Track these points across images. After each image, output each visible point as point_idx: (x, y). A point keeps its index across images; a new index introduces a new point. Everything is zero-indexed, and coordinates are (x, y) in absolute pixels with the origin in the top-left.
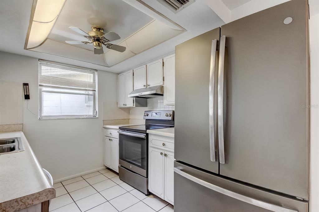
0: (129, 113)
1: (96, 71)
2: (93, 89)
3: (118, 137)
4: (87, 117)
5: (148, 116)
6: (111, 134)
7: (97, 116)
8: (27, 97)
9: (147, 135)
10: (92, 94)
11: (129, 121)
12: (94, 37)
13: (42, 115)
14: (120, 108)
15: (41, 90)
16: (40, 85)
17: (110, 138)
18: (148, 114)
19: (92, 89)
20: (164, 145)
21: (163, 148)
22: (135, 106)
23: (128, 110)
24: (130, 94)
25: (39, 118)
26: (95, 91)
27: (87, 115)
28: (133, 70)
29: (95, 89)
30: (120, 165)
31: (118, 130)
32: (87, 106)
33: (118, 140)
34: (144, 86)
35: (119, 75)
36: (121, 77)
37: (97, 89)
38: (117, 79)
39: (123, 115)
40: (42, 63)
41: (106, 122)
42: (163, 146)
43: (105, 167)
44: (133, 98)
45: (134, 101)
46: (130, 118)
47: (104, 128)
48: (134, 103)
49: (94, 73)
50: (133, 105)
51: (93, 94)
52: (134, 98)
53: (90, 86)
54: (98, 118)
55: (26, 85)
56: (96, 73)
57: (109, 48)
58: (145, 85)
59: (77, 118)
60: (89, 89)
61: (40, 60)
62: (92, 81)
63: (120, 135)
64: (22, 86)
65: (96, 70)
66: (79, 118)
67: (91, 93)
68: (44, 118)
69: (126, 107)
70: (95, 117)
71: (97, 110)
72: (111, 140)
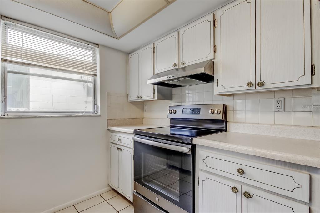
0: (143, 110)
1: (97, 46)
2: (93, 73)
3: (132, 145)
4: (83, 114)
5: (175, 113)
6: (119, 140)
7: (99, 114)
9: (194, 147)
10: (90, 80)
11: (143, 121)
13: (8, 110)
14: (130, 102)
15: (5, 67)
17: (119, 147)
18: (176, 111)
19: (91, 73)
20: (241, 172)
21: (239, 178)
22: (156, 99)
23: (142, 105)
24: (151, 79)
26: (96, 75)
27: (83, 112)
28: (154, 44)
29: (95, 73)
30: (136, 191)
31: (133, 136)
33: (132, 150)
34: (175, 65)
35: (130, 55)
36: (134, 58)
37: (98, 73)
38: (127, 62)
39: (135, 113)
40: (9, 24)
41: (112, 122)
42: (238, 174)
43: (109, 187)
44: (153, 85)
45: (154, 90)
46: (145, 117)
47: (108, 131)
48: (154, 93)
49: (94, 49)
50: (154, 97)
51: (93, 81)
52: (156, 86)
53: (89, 69)
54: (100, 116)
56: (97, 50)
58: (177, 63)
59: (67, 116)
60: (87, 72)
61: (3, 18)
62: (91, 60)
63: (136, 142)
67: (90, 78)
68: (10, 115)
69: (141, 100)
70: (95, 115)
71: (99, 104)
72: (121, 149)
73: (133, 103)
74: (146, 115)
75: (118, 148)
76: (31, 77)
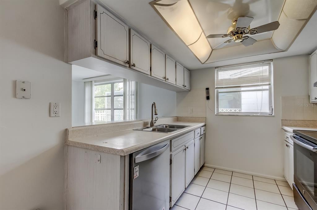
2: (267, 83)
4: (259, 115)
6: (287, 137)
7: (273, 115)
8: (208, 98)
12: (232, 32)
13: (219, 111)
15: (218, 91)
16: (217, 88)
17: (287, 144)
19: (265, 84)
25: (216, 114)
26: (271, 85)
27: (259, 113)
29: (269, 83)
35: (311, 55)
37: (272, 82)
40: (222, 69)
43: (285, 179)
47: (283, 130)
51: (269, 89)
53: (263, 81)
55: (207, 89)
57: (255, 34)
60: (261, 84)
64: (205, 91)
65: (272, 60)
66: (249, 116)
67: (267, 87)
68: (220, 114)
70: (271, 116)
71: (273, 107)
76: (242, 93)
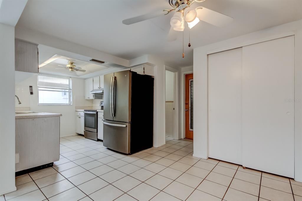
0: (92, 103)
5: (102, 104)
6: (80, 114)
7: (71, 104)
8: (32, 93)
9: (97, 112)
10: (67, 91)
11: (92, 108)
13: (39, 103)
15: (38, 89)
16: (38, 87)
19: (68, 89)
22: (94, 99)
23: (91, 101)
24: (91, 92)
25: (37, 105)
27: (65, 104)
29: (70, 89)
30: (85, 130)
31: (84, 112)
32: (63, 98)
33: (84, 117)
34: (99, 88)
35: (86, 80)
38: (84, 82)
41: (77, 108)
43: (76, 134)
47: (76, 111)
48: (93, 97)
49: (69, 79)
52: (94, 94)
53: (67, 87)
54: (72, 105)
55: (31, 87)
62: (68, 83)
63: (85, 114)
64: (29, 88)
65: (71, 77)
69: (89, 99)
70: (70, 105)
71: (71, 101)
72: (80, 117)
73: (87, 100)
74: (94, 105)
75: (79, 117)
